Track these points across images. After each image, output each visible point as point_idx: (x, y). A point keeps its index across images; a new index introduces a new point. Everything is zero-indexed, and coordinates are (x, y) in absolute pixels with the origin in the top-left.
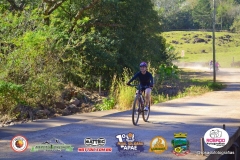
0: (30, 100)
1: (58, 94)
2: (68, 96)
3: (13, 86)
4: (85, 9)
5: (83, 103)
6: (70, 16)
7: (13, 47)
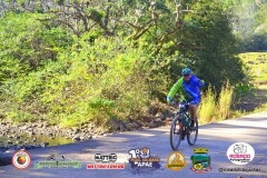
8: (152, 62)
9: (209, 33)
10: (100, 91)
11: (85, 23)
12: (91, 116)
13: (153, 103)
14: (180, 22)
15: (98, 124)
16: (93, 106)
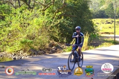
0: (36, 47)
1: (48, 44)
2: (52, 45)
3: (29, 41)
4: (59, 9)
5: (58, 49)
6: (53, 12)
7: (29, 24)
8: (51, 22)
9: (78, 9)
10: (26, 35)
11: (19, 3)
12: (21, 48)
13: (51, 42)
14: (65, 3)
15: (25, 51)
16: (22, 42)
